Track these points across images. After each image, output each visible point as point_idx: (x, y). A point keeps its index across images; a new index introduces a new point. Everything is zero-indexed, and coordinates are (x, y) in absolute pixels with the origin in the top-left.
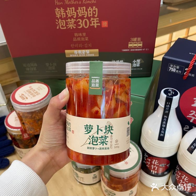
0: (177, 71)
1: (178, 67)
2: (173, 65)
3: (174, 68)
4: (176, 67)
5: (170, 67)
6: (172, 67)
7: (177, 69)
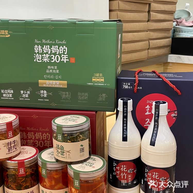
0: (129, 87)
1: (129, 84)
2: (125, 83)
3: (126, 85)
4: (128, 84)
5: (124, 85)
6: (125, 85)
7: (128, 86)
